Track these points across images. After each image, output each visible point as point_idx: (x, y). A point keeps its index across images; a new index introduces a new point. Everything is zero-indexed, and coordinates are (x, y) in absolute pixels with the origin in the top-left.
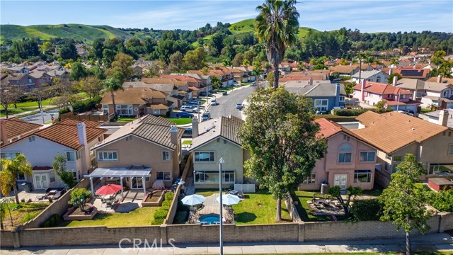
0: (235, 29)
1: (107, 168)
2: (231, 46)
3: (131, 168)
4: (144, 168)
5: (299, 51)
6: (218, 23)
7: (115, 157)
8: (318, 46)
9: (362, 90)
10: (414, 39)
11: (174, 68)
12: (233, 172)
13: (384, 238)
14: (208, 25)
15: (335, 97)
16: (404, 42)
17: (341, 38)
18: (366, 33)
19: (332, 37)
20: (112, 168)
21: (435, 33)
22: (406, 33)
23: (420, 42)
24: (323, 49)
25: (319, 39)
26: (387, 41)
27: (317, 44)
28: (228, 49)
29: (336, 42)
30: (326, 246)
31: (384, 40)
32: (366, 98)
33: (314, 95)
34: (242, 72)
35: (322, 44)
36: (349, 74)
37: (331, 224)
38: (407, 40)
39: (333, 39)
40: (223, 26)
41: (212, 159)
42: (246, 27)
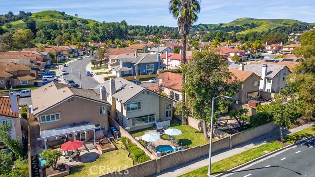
0: (37, 18)
1: (53, 129)
2: (46, 30)
3: (74, 125)
4: (85, 123)
5: (99, 35)
6: (21, 12)
7: (58, 118)
8: (111, 32)
9: (167, 58)
10: (158, 30)
11: (6, 47)
12: (153, 114)
13: (263, 135)
14: (11, 13)
15: (158, 63)
16: (153, 32)
17: (123, 27)
18: (131, 25)
19: (118, 26)
20: (56, 128)
21: (167, 27)
22: (151, 26)
23: (161, 32)
24: (114, 35)
25: (111, 27)
26: (145, 31)
27: (109, 31)
28: (44, 32)
29: (121, 29)
30: (245, 146)
31: (142, 30)
32: (169, 63)
33: (145, 62)
34: (68, 50)
35: (113, 30)
36: (142, 50)
37: (244, 133)
38: (155, 30)
39: (119, 28)
40: (25, 14)
41: (139, 108)
42: (46, 17)
